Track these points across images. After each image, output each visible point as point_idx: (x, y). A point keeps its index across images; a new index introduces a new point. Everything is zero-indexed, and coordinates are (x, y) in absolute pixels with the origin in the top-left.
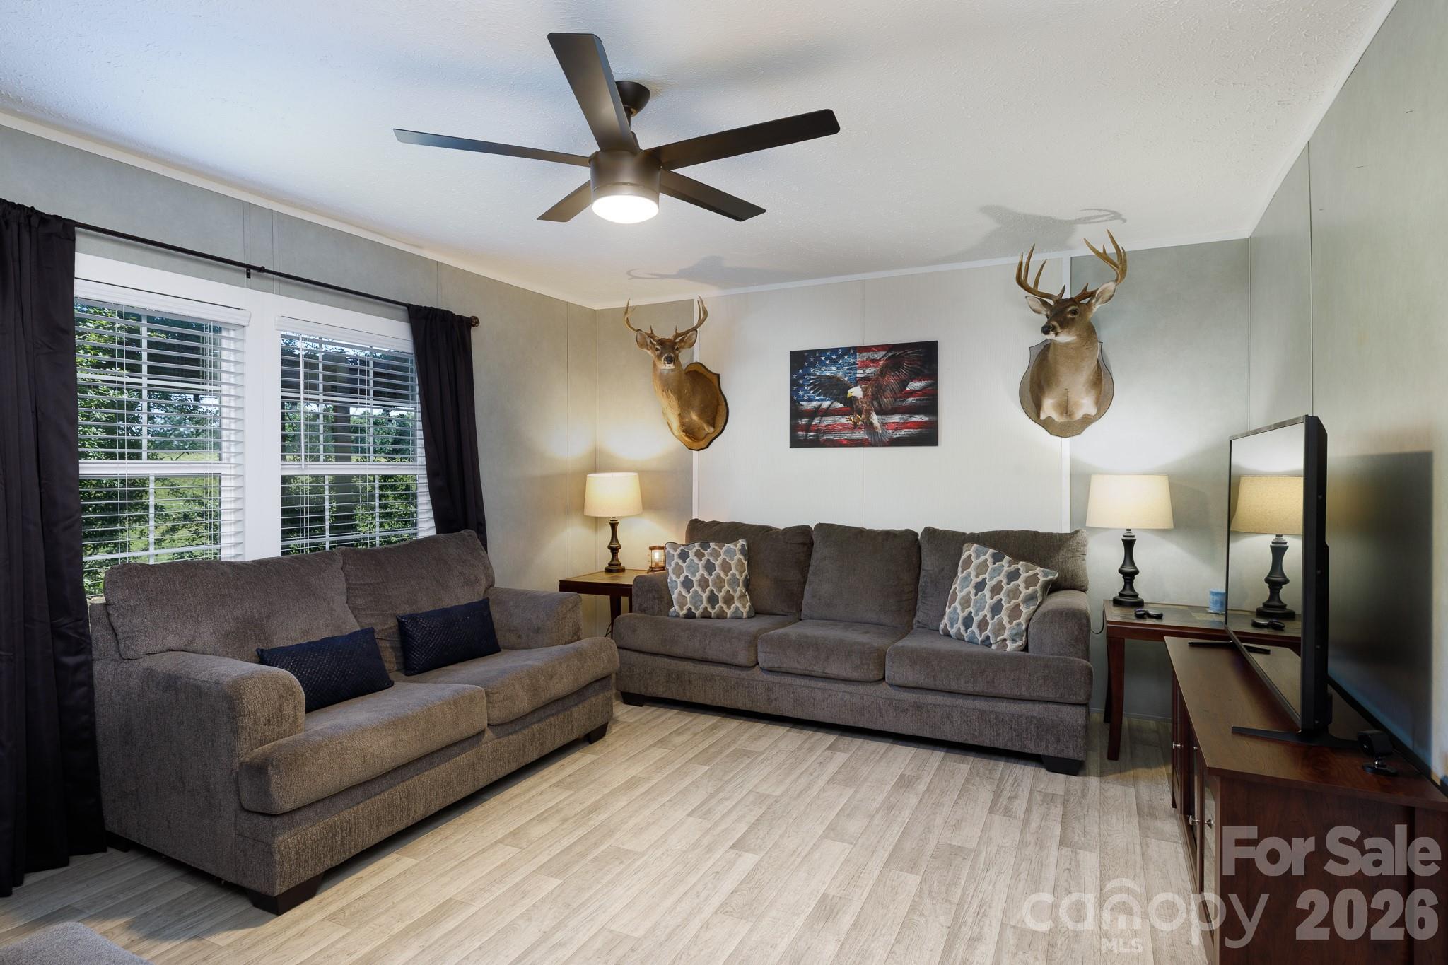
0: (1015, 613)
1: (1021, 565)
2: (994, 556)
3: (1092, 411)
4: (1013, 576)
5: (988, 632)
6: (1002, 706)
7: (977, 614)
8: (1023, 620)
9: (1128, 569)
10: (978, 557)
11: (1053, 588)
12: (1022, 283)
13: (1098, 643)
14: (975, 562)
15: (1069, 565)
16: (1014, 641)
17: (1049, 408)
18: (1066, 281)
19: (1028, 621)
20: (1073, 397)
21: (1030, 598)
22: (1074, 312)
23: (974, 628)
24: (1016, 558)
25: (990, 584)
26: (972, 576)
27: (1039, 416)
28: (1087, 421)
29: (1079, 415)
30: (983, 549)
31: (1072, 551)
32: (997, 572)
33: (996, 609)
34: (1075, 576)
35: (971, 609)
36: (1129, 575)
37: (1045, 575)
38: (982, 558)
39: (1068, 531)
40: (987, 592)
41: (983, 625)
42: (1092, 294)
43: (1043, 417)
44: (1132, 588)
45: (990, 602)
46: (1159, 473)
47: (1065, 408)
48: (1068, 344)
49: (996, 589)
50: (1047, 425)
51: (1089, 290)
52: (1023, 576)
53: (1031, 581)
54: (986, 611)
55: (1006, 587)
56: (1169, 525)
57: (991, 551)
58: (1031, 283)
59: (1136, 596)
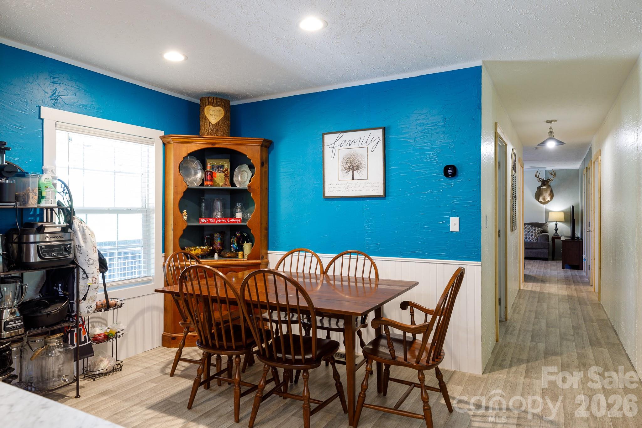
0: (535, 236)
1: (536, 228)
2: (531, 227)
3: (550, 200)
4: (535, 230)
5: (530, 239)
6: (534, 250)
7: (528, 237)
8: (537, 237)
9: (556, 229)
10: (528, 227)
11: (542, 232)
12: (536, 176)
13: (550, 239)
14: (527, 228)
15: (545, 228)
16: (535, 240)
17: (541, 199)
18: (544, 176)
19: (538, 237)
20: (546, 197)
21: (538, 233)
22: (546, 183)
23: (528, 239)
24: (535, 227)
25: (530, 231)
26: (527, 230)
27: (539, 200)
28: (548, 201)
29: (547, 200)
30: (529, 225)
31: (546, 226)
32: (532, 229)
33: (532, 235)
34: (546, 230)
35: (527, 236)
36: (556, 230)
37: (541, 229)
38: (529, 227)
39: (545, 222)
40: (530, 233)
41: (529, 238)
42: (550, 179)
43: (540, 201)
44: (557, 232)
45: (530, 234)
46: (562, 211)
47: (544, 199)
48: (545, 188)
49: (532, 232)
50: (541, 202)
51: (549, 179)
52: (537, 230)
53: (538, 231)
54: (530, 236)
55: (533, 232)
56: (564, 221)
57: (530, 226)
58: (538, 176)
59: (558, 234)
